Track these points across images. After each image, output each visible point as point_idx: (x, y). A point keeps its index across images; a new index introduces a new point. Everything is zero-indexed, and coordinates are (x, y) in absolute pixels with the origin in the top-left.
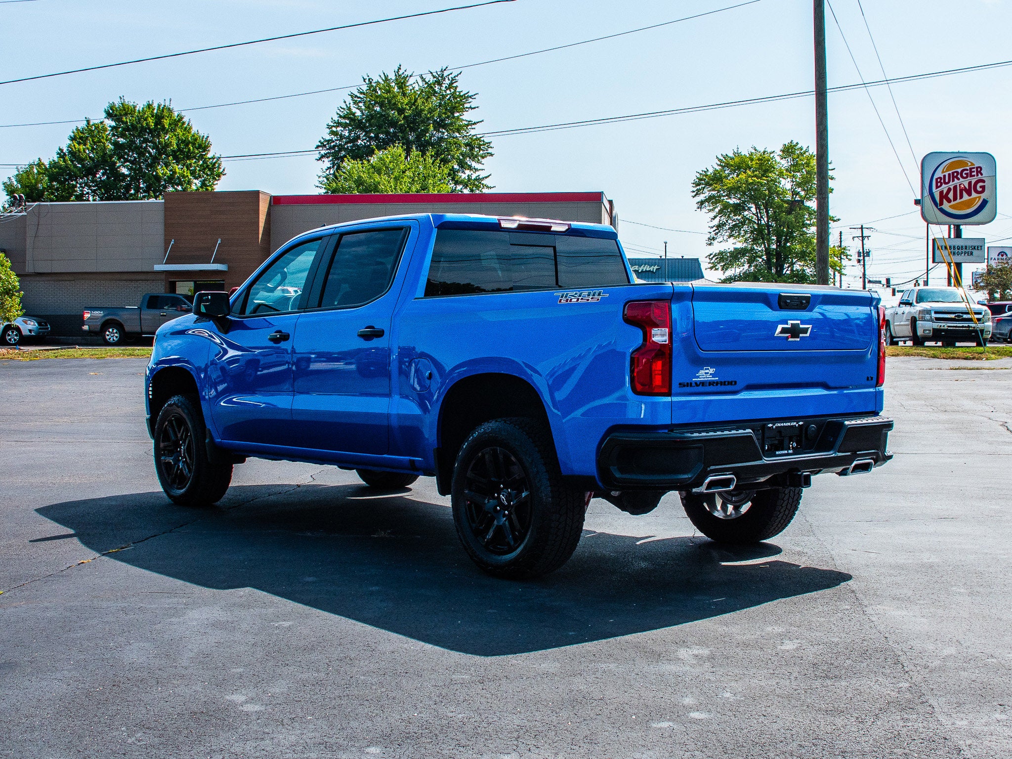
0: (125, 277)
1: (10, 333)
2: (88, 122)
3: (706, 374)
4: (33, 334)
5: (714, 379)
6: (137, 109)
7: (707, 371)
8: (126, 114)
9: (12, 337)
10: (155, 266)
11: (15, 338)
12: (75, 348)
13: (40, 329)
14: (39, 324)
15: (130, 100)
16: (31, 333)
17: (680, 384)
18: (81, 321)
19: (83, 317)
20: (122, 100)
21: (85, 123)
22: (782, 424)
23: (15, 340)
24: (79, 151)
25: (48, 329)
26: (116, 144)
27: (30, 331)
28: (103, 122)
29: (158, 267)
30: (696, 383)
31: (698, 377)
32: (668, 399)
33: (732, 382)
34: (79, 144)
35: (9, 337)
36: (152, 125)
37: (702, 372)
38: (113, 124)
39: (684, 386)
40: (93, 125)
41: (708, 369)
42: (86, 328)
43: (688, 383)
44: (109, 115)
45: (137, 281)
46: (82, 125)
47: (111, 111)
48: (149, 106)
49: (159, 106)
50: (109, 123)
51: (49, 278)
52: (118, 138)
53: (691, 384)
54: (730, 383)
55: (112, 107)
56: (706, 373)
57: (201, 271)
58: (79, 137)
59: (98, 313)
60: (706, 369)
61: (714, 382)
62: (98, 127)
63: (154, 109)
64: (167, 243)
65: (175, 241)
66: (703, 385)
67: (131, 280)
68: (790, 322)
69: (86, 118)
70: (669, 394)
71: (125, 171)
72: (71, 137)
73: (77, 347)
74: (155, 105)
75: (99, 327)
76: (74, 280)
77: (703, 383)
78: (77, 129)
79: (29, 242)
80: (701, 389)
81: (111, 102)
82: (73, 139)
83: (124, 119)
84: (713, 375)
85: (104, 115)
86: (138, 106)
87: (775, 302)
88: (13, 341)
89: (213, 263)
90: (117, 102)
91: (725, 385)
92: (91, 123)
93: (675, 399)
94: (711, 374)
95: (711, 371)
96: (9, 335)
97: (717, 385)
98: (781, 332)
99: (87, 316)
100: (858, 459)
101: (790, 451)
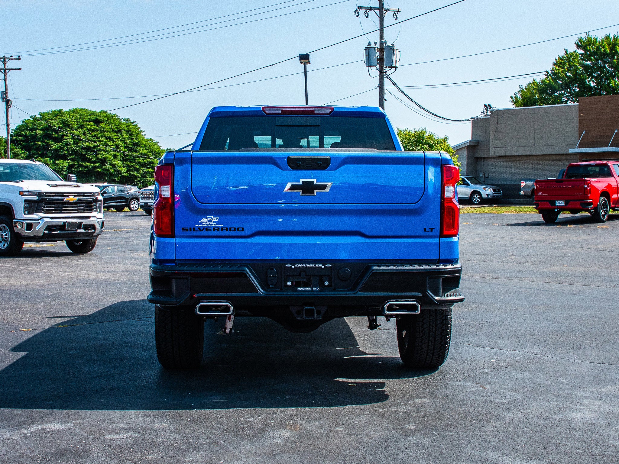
0: (555, 157)
1: (475, 197)
2: (566, 52)
4: (489, 197)
5: (217, 225)
6: (598, 40)
8: (590, 45)
9: (476, 199)
10: (570, 149)
11: (478, 199)
12: (493, 206)
13: (494, 193)
14: (494, 190)
15: (592, 35)
16: (488, 196)
17: (183, 229)
18: (519, 188)
19: (520, 186)
20: (588, 35)
21: (564, 52)
22: (304, 265)
23: (478, 201)
24: (559, 72)
25: (501, 193)
26: (584, 66)
27: (488, 195)
28: (576, 51)
29: (572, 151)
30: (199, 228)
31: (201, 224)
32: (173, 240)
33: (239, 229)
34: (559, 67)
35: (475, 199)
36: (608, 51)
37: (204, 220)
38: (582, 52)
39: (187, 230)
40: (569, 54)
41: (211, 218)
42: (522, 193)
43: (190, 229)
44: (578, 46)
45: (563, 160)
46: (562, 54)
47: (579, 43)
48: (607, 37)
49: (614, 36)
50: (580, 51)
51: (507, 160)
52: (586, 61)
53: (194, 229)
54: (237, 230)
55: (580, 40)
56: (208, 221)
57: (603, 152)
58: (560, 63)
59: (530, 183)
60: (208, 218)
61: (219, 228)
62: (573, 55)
63: (611, 40)
64: (580, 133)
65: (586, 132)
67: (559, 160)
68: (302, 180)
69: (564, 49)
70: (173, 236)
71: (592, 84)
72: (554, 63)
73: (494, 205)
74: (611, 36)
75: (530, 192)
76: (522, 161)
77: (207, 229)
78: (559, 58)
79: (492, 135)
80: (204, 233)
81: (579, 37)
82: (555, 64)
83: (588, 48)
84: (218, 222)
85: (575, 46)
86: (598, 38)
87: (285, 163)
88: (477, 202)
89: (610, 147)
90: (584, 36)
91: (231, 230)
92: (568, 53)
93: (179, 240)
94: (214, 222)
95: (215, 219)
96: (474, 198)
97: (221, 230)
98: (290, 189)
99: (523, 184)
100: (392, 300)
101: (315, 289)
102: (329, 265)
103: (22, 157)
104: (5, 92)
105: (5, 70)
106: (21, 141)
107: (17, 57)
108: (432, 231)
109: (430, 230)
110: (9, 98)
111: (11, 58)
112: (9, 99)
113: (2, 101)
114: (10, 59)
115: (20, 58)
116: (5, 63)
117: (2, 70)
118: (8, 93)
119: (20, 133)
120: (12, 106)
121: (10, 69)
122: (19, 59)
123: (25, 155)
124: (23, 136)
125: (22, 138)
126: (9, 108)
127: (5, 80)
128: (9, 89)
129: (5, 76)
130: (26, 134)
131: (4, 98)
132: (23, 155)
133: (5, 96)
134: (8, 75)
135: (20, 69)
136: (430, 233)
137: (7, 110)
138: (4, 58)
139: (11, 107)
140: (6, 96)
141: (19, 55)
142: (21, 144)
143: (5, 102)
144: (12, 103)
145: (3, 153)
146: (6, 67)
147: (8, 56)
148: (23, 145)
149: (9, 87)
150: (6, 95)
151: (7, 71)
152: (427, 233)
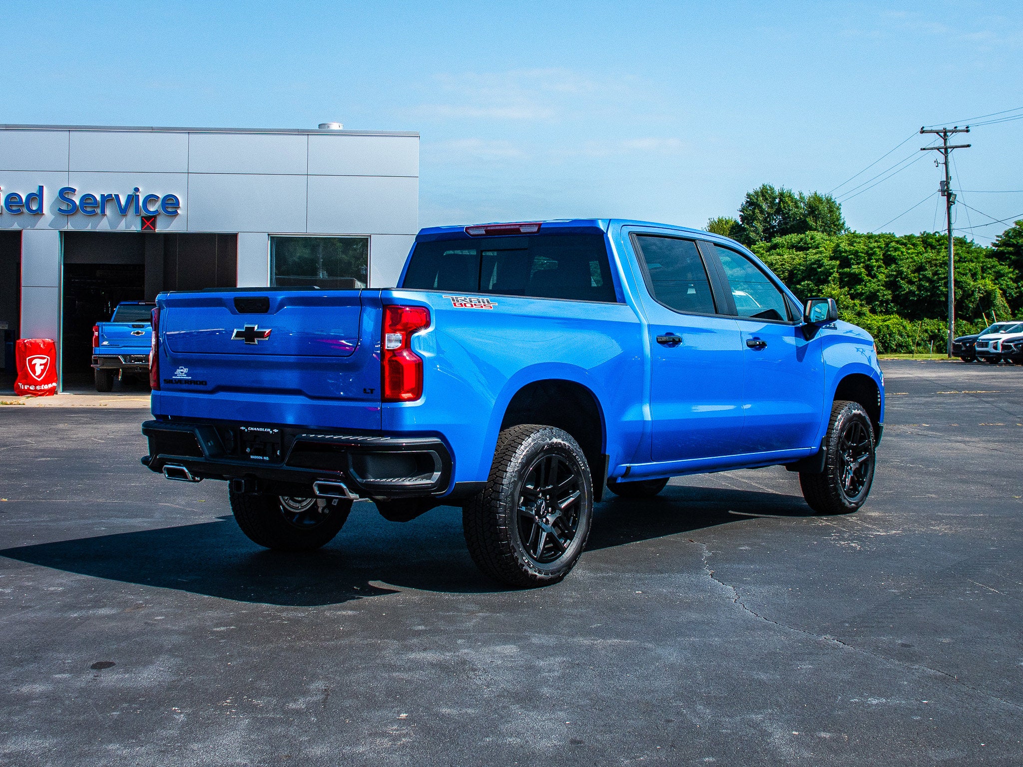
3: (182, 373)
5: (188, 378)
7: (182, 370)
17: (165, 380)
30: (175, 381)
31: (176, 375)
32: (159, 393)
33: (203, 382)
37: (179, 371)
39: (168, 382)
53: (171, 381)
54: (201, 383)
60: (181, 368)
61: (189, 381)
66: (180, 383)
70: (159, 389)
77: (180, 381)
80: (179, 386)
84: (187, 374)
91: (197, 384)
93: (163, 393)
94: (185, 374)
95: (186, 370)
97: (191, 384)
100: (320, 479)
101: (265, 458)
102: (276, 431)
103: (1009, 278)
104: (946, 181)
105: (946, 149)
106: (1010, 253)
107: (964, 128)
108: (372, 393)
109: (369, 391)
110: (951, 190)
111: (955, 130)
112: (951, 192)
113: (942, 196)
114: (953, 132)
115: (969, 129)
116: (946, 138)
117: (941, 149)
118: (950, 183)
119: (1009, 241)
120: (956, 202)
121: (954, 147)
122: (968, 131)
123: (1013, 275)
124: (1013, 245)
125: (1011, 249)
126: (951, 205)
127: (946, 164)
128: (952, 177)
129: (946, 158)
130: (1018, 243)
131: (945, 191)
132: (1010, 275)
133: (946, 188)
134: (950, 156)
135: (969, 146)
136: (370, 396)
137: (949, 208)
138: (944, 131)
139: (954, 204)
140: (948, 188)
141: (967, 123)
142: (1010, 259)
143: (946, 197)
144: (955, 199)
145: (980, 272)
146: (948, 145)
147: (950, 127)
148: (1013, 261)
149: (951, 174)
150: (947, 186)
151: (949, 150)
152: (367, 394)
